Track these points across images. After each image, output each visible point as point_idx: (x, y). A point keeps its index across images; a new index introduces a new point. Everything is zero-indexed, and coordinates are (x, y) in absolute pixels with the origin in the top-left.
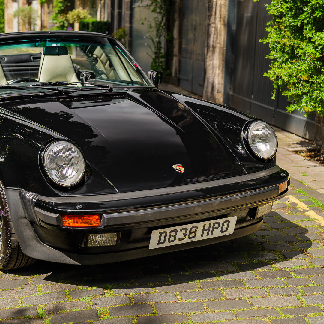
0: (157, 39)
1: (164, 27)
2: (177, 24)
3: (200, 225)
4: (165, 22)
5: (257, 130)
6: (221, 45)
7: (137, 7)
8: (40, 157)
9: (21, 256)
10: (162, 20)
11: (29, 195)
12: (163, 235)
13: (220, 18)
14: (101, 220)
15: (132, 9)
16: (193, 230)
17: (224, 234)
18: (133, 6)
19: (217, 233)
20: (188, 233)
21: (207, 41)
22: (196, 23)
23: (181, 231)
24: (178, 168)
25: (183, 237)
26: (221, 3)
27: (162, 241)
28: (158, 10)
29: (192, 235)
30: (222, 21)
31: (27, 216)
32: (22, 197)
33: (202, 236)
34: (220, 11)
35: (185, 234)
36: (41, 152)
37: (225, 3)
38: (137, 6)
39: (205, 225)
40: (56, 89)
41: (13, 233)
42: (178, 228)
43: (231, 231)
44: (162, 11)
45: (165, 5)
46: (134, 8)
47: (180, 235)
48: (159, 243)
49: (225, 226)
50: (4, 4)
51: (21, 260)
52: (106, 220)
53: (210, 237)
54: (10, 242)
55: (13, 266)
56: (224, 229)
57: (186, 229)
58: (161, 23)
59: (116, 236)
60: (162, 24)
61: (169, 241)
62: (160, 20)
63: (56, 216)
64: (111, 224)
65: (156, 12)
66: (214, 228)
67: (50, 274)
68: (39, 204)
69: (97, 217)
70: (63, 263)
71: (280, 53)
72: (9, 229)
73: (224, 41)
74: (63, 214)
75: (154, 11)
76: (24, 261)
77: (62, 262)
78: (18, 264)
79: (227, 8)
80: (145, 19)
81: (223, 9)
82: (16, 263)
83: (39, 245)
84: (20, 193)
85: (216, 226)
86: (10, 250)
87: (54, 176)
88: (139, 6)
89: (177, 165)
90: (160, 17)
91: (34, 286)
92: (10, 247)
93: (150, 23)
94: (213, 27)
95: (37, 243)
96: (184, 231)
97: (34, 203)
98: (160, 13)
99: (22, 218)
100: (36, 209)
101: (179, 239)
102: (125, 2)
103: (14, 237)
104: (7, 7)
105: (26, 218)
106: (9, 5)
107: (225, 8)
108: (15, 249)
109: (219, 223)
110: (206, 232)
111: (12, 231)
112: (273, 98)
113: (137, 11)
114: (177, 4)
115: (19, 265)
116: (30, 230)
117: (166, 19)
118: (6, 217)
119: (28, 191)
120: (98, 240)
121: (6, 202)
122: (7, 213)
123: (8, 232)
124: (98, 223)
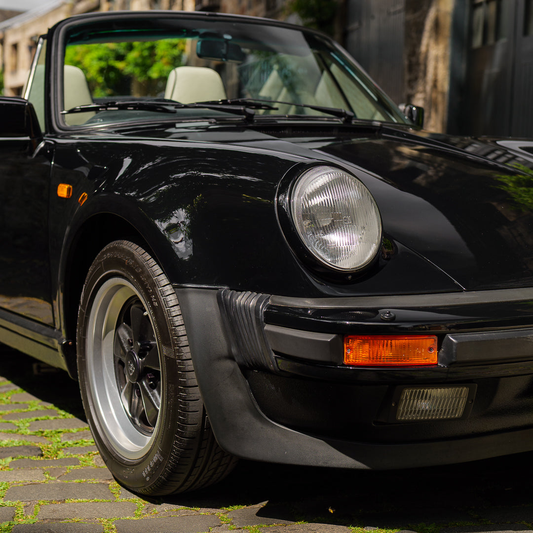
9: (203, 457)
11: (246, 300)
31: (234, 351)
32: (224, 305)
40: (240, 110)
41: (191, 399)
51: (201, 468)
52: (454, 347)
54: (183, 422)
55: (179, 484)
59: (466, 394)
63: (328, 338)
64: (468, 359)
67: (264, 503)
68: (277, 316)
69: (430, 342)
70: (325, 465)
72: (181, 390)
76: (208, 471)
77: (321, 464)
78: (192, 479)
82: (189, 475)
83: (258, 425)
84: (219, 297)
86: (180, 441)
91: (240, 529)
92: (181, 435)
94: (419, 99)
97: (261, 314)
99: (220, 358)
100: (268, 327)
103: (194, 409)
105: (231, 357)
108: (193, 438)
111: (188, 393)
115: (193, 481)
116: (238, 388)
118: (174, 360)
119: (241, 289)
120: (424, 405)
121: (177, 324)
122: (179, 351)
123: (181, 397)
124: (433, 358)
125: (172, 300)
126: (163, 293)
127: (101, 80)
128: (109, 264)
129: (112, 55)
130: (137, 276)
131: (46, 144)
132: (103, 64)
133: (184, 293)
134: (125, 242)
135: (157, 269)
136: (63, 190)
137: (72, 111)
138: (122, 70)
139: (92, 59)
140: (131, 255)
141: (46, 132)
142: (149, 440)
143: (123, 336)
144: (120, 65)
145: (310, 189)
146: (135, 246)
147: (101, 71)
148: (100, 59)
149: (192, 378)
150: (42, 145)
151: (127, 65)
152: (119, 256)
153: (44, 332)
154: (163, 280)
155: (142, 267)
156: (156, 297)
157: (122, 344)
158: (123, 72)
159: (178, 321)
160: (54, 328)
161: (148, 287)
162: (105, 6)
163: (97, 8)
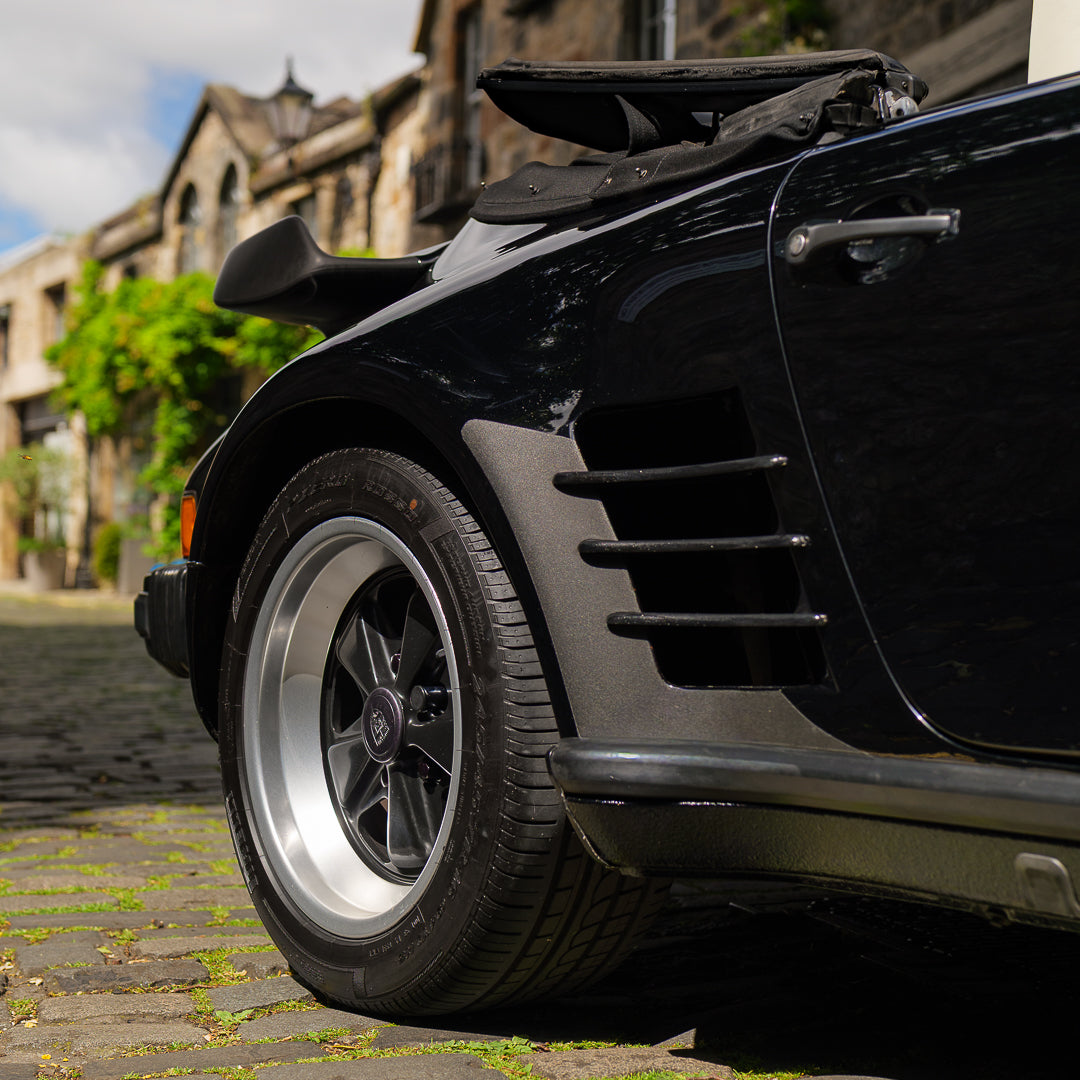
127: (176, 379)
129: (205, 325)
132: (184, 346)
138: (231, 357)
139: (159, 337)
144: (224, 346)
147: (180, 361)
148: (178, 335)
151: (239, 347)
158: (233, 361)
162: (173, 232)
163: (156, 237)
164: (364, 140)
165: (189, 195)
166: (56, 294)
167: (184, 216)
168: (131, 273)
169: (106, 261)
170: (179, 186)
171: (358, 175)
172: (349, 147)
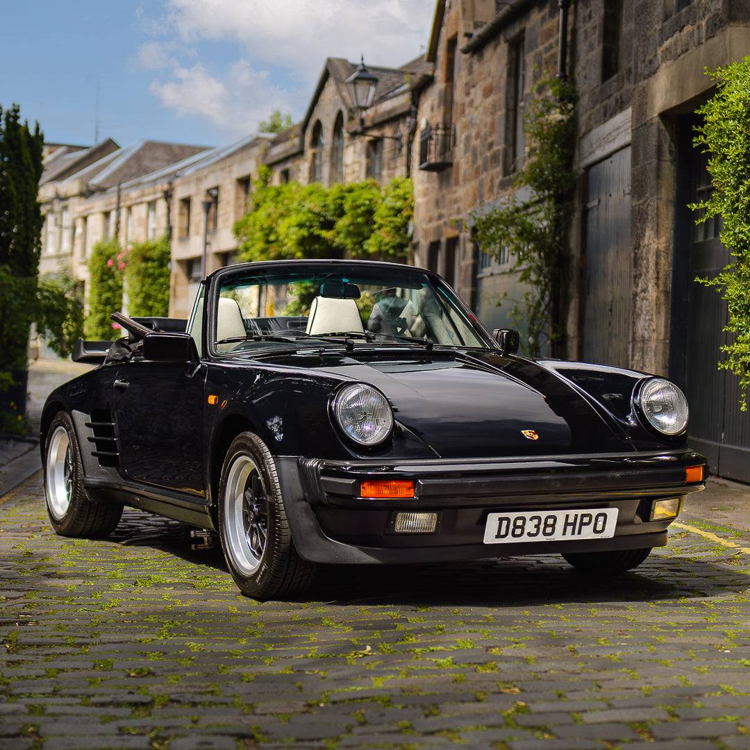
0: (531, 340)
1: (546, 313)
2: (573, 305)
3: (561, 515)
4: (549, 303)
5: (656, 392)
6: (659, 334)
7: (487, 277)
8: (330, 407)
10: (542, 298)
11: (312, 463)
12: (505, 523)
13: (658, 278)
14: (414, 489)
15: (475, 282)
16: (550, 521)
17: (598, 536)
18: (479, 276)
19: (587, 533)
20: (542, 526)
21: (633, 329)
22: (613, 298)
23: (531, 519)
24: (528, 434)
25: (534, 531)
26: (658, 247)
27: (503, 532)
28: (533, 277)
29: (549, 530)
30: (661, 284)
31: (306, 495)
32: (301, 468)
33: (564, 534)
34: (657, 264)
35: (537, 526)
36: (330, 402)
37: (667, 248)
38: (489, 274)
39: (567, 516)
41: (283, 528)
42: (528, 515)
43: (610, 532)
44: (541, 278)
45: (548, 265)
46: (481, 279)
47: (530, 527)
48: (498, 536)
49: (600, 524)
50: (168, 287)
52: (422, 487)
53: (576, 537)
54: (279, 542)
56: (599, 528)
57: (539, 518)
58: (539, 304)
59: (436, 517)
60: (542, 309)
61: (514, 535)
62: (538, 297)
63: (352, 481)
64: (429, 494)
65: (528, 281)
66: (582, 524)
67: (334, 602)
68: (327, 472)
69: (410, 484)
71: (746, 319)
72: (277, 522)
73: (666, 327)
74: (362, 479)
75: (525, 278)
77: (356, 562)
79: (671, 258)
80: (505, 295)
81: (663, 261)
82: (285, 579)
83: (321, 541)
84: (298, 463)
85: (586, 520)
86: (277, 555)
87: (351, 431)
88: (492, 275)
89: (528, 431)
90: (536, 292)
91: (312, 608)
93: (515, 304)
94: (643, 299)
95: (319, 538)
96: (536, 522)
97: (319, 471)
98: (537, 283)
99: (299, 500)
100: (322, 478)
101: (530, 534)
102: (460, 268)
103: (285, 534)
104: (175, 296)
105: (305, 499)
106: (179, 289)
107: (666, 258)
108: (285, 553)
109: (590, 516)
110: (570, 528)
111: (281, 524)
112: (743, 408)
113: (487, 285)
114: (575, 262)
117: (550, 295)
118: (274, 504)
119: (311, 457)
120: (410, 523)
121: (275, 481)
122: (276, 498)
123: (278, 527)
124: (411, 493)
125: (273, 467)
126: (268, 463)
128: (239, 447)
130: (254, 453)
131: (202, 366)
132: (304, 232)
133: (279, 461)
134: (248, 433)
135: (266, 449)
136: (212, 400)
137: (221, 342)
139: (291, 225)
140: (251, 441)
141: (203, 358)
142: (258, 562)
143: (248, 496)
144: (325, 234)
145: (349, 398)
146: (253, 435)
147: (302, 242)
148: (301, 226)
149: (283, 515)
150: (199, 367)
151: (336, 235)
152: (243, 441)
153: (198, 502)
154: (269, 455)
155: (257, 447)
156: (264, 466)
157: (247, 501)
159: (276, 480)
160: (205, 498)
161: (260, 460)
162: (309, 152)
163: (300, 153)
164: (406, 109)
165: (318, 127)
166: (244, 182)
167: (315, 142)
168: (286, 175)
169: (271, 166)
170: (312, 122)
171: (404, 129)
172: (399, 111)
